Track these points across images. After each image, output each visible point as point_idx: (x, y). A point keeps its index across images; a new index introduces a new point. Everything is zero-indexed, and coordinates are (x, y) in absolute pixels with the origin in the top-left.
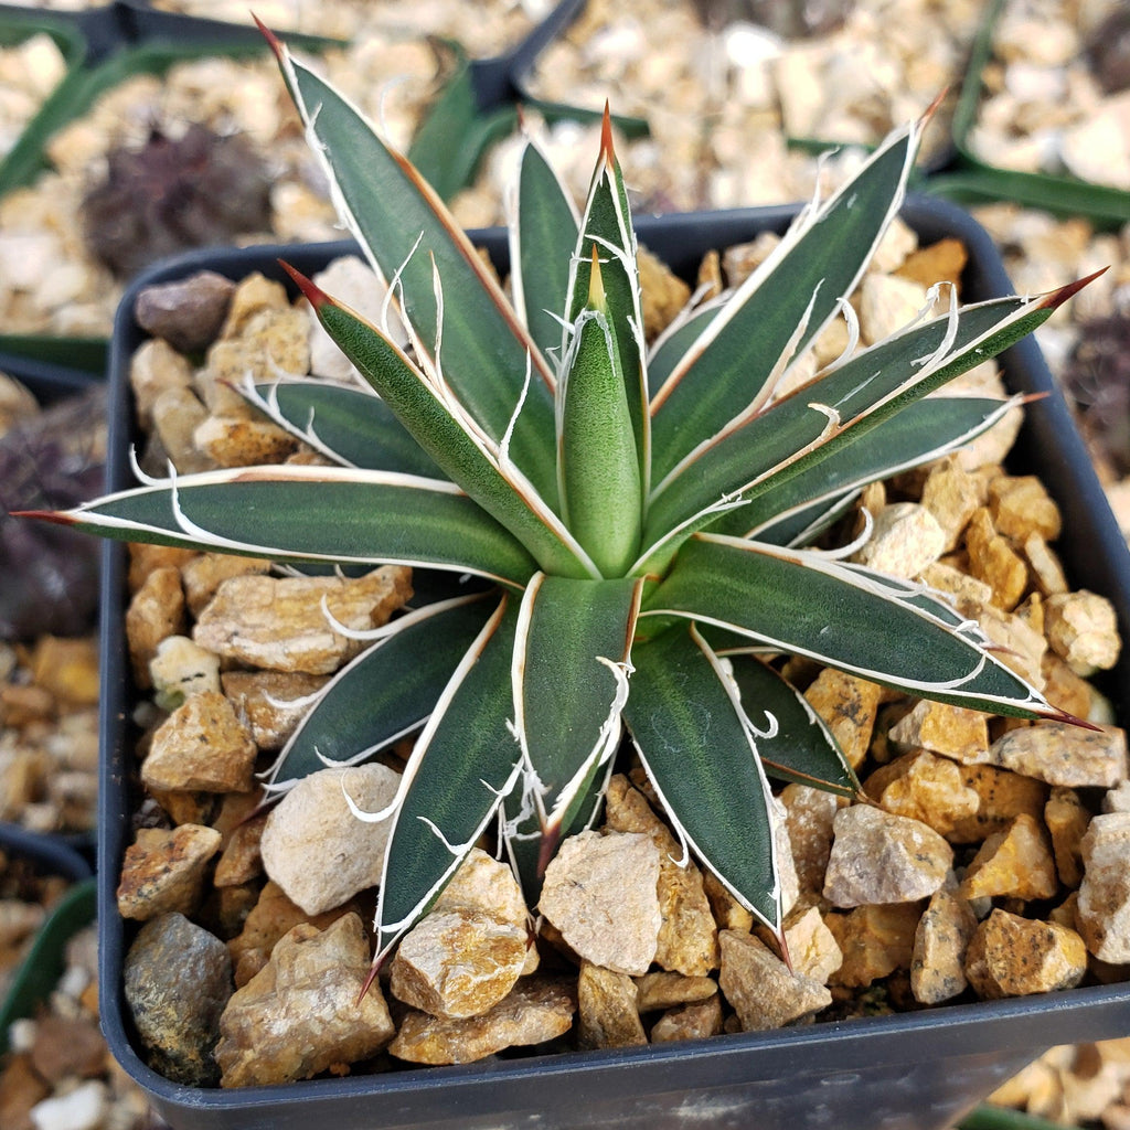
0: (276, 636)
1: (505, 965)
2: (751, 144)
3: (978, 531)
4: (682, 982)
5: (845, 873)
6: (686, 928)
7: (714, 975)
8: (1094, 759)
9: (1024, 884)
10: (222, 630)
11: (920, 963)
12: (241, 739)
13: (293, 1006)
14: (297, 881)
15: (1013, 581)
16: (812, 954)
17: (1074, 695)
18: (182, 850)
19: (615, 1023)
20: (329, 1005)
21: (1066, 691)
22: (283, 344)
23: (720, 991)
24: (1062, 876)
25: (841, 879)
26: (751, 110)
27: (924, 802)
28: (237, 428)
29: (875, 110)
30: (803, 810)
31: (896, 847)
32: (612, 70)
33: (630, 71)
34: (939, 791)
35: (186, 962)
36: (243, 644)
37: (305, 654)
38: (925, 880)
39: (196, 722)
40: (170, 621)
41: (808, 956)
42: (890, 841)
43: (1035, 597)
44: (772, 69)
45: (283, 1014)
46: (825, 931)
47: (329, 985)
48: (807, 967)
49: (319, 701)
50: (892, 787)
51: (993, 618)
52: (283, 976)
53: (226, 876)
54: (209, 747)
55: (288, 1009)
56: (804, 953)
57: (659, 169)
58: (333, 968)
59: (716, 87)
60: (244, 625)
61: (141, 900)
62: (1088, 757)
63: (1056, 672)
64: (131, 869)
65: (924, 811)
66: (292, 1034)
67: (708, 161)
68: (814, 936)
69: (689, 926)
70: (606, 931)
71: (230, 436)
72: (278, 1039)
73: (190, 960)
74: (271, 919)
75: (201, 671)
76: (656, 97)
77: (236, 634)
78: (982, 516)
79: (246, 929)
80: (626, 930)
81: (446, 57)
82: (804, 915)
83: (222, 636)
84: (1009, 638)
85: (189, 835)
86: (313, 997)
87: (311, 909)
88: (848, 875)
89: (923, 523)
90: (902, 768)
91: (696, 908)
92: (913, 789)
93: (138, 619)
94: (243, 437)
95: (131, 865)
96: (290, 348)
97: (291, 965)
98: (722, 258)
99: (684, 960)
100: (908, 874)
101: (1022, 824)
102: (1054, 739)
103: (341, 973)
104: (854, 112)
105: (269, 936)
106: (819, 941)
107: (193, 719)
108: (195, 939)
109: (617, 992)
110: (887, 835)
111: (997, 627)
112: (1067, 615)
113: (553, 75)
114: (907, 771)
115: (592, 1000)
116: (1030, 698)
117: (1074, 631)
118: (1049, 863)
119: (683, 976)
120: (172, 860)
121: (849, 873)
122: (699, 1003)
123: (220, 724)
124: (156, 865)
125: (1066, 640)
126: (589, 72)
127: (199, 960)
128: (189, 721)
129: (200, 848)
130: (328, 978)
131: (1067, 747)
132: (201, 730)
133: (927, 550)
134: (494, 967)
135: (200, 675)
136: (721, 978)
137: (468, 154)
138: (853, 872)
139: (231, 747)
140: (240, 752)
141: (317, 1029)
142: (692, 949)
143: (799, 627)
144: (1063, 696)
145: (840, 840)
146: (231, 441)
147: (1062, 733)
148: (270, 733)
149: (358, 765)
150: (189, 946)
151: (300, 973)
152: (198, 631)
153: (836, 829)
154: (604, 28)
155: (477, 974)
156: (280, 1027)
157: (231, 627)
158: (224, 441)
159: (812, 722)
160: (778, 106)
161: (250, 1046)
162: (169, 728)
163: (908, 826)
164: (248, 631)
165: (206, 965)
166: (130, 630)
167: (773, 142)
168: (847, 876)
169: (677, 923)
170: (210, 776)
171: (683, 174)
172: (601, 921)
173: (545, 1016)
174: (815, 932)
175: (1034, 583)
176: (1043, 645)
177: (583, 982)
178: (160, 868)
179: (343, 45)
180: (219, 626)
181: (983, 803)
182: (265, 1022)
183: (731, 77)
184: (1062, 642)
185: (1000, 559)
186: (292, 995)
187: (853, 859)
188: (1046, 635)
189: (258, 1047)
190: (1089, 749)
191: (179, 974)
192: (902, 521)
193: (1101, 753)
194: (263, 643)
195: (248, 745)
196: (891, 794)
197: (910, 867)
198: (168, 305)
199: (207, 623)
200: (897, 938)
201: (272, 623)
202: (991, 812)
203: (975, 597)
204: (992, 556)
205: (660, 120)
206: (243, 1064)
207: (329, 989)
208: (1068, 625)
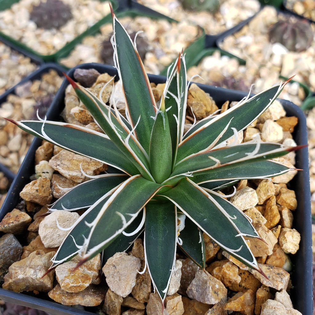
0: (68, 169)
1: (83, 283)
2: (270, 74)
3: (270, 202)
4: (136, 303)
5: (193, 289)
6: (142, 289)
7: (145, 304)
8: (277, 281)
9: (242, 310)
10: (56, 163)
12: (49, 194)
13: (26, 272)
14: (45, 237)
15: (275, 219)
16: (175, 308)
17: (280, 258)
18: (19, 219)
19: (112, 308)
20: (35, 275)
21: (279, 257)
23: (146, 309)
24: (255, 311)
25: (191, 290)
26: (274, 65)
27: (224, 276)
28: (82, 111)
29: (306, 74)
30: (190, 266)
31: (209, 287)
32: (242, 46)
33: (247, 47)
34: (229, 274)
35: (8, 249)
36: (59, 168)
37: (73, 176)
39: (37, 185)
40: (46, 156)
41: (173, 308)
42: (208, 285)
43: (280, 226)
44: (283, 57)
45: (23, 273)
46: (181, 303)
47: (38, 270)
48: (172, 311)
49: (71, 190)
50: (217, 268)
51: (263, 229)
52: (28, 262)
53: (31, 229)
54: (38, 193)
55: (25, 272)
56: (173, 307)
57: (244, 74)
58: (41, 265)
59: (267, 57)
60: (62, 163)
61: (4, 228)
62: (276, 279)
63: (278, 250)
65: (223, 278)
66: (23, 279)
67: (258, 75)
68: (177, 304)
69: (143, 288)
70: (118, 282)
71: (80, 113)
72: (19, 279)
73: (9, 249)
74: (36, 244)
75: (48, 172)
76: (251, 56)
77: (59, 165)
78: (273, 198)
79: (30, 245)
80: (123, 284)
81: (201, 32)
82: (176, 297)
83: (55, 164)
84: (266, 237)
85: (22, 215)
86: (32, 271)
87: (46, 246)
89: (253, 196)
90: (222, 264)
91: (147, 284)
92: (222, 271)
93: (38, 153)
94: (83, 114)
95: (6, 218)
96: (105, 95)
97: (32, 260)
98: (230, 103)
99: (139, 297)
100: (209, 296)
101: (249, 293)
102: (268, 270)
103: (42, 268)
104: (300, 74)
105: (34, 248)
106: (178, 305)
107: (36, 184)
108: (13, 243)
109: (115, 300)
110: (208, 283)
111: (264, 233)
112: (286, 235)
113: (227, 44)
114: (223, 265)
115: (108, 299)
116: (253, 263)
117: (286, 241)
118: (253, 306)
119: (137, 301)
120: (15, 220)
122: (139, 310)
123: (44, 188)
124: (11, 220)
125: (283, 242)
126: (236, 45)
127: (12, 249)
128: (35, 185)
129: (24, 220)
130: (38, 268)
131: (271, 274)
132: (37, 188)
133: (251, 203)
134: (80, 282)
135: (47, 173)
136: (147, 306)
137: (199, 57)
138: (195, 289)
139: (45, 195)
140: (47, 197)
141: (31, 281)
142: (142, 295)
143: (199, 216)
144: (277, 258)
145: (196, 279)
146: (80, 114)
147: (271, 269)
148: (57, 194)
149: (72, 212)
150: (10, 245)
151: (33, 263)
152: (50, 161)
153: (196, 275)
154: (244, 35)
155: (73, 283)
156: (21, 276)
157: (59, 163)
158: (78, 113)
159: (200, 242)
160: (281, 66)
161: (11, 279)
162: (29, 185)
163: (216, 282)
164: (62, 165)
165: (14, 251)
166: (36, 155)
167: (276, 75)
168: (193, 290)
169: (140, 286)
170: (37, 201)
171: (250, 77)
172: (117, 279)
173: (92, 300)
174: (178, 302)
175: (281, 222)
176: (276, 241)
177: (107, 294)
178: (11, 221)
179: (177, 22)
180: (56, 161)
181: (242, 281)
182: (18, 273)
183: (271, 56)
184: (282, 242)
185: (273, 212)
186: (28, 269)
187: (197, 286)
188: (278, 239)
189: (13, 280)
190: (277, 277)
191: (4, 252)
192: (247, 193)
193: (279, 280)
194: (64, 170)
195: (50, 196)
196: (216, 270)
197: (210, 294)
198: (82, 74)
199: (53, 160)
200: (201, 312)
201: (69, 165)
202: (243, 285)
203: (261, 221)
204: (272, 211)
205: (249, 62)
206: (8, 283)
207: (37, 271)
208: (285, 238)
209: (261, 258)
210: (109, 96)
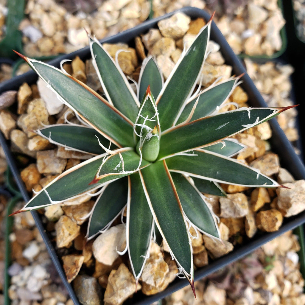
7: (203, 244)
11: (248, 229)
12: (76, 227)
13: (120, 294)
16: (223, 233)
22: (40, 111)
23: (205, 247)
25: (225, 214)
38: (245, 212)
42: (235, 204)
45: (119, 297)
46: (225, 226)
48: (223, 236)
49: (92, 214)
50: (230, 187)
51: (244, 138)
52: (115, 287)
54: (72, 236)
64: (68, 273)
68: (223, 229)
71: (38, 145)
75: (57, 210)
79: (97, 271)
82: (220, 226)
86: (124, 291)
87: (111, 264)
88: (226, 212)
95: (67, 271)
96: (42, 112)
97: (115, 284)
102: (263, 163)
103: (128, 283)
107: (65, 230)
108: (89, 282)
110: (234, 202)
116: (273, 184)
118: (267, 193)
120: (76, 268)
121: (227, 212)
122: (202, 252)
123: (71, 227)
124: (74, 270)
125: (259, 136)
127: (92, 287)
128: (65, 232)
130: (125, 285)
131: (266, 165)
132: (68, 233)
136: (205, 245)
143: (211, 173)
147: (264, 161)
148: (82, 222)
149: (109, 229)
151: (118, 285)
163: (237, 197)
174: (223, 227)
186: (119, 292)
187: (226, 208)
190: (271, 164)
195: (78, 227)
196: (230, 189)
207: (127, 288)
208: (259, 132)
209: (250, 157)
210: (46, 111)
